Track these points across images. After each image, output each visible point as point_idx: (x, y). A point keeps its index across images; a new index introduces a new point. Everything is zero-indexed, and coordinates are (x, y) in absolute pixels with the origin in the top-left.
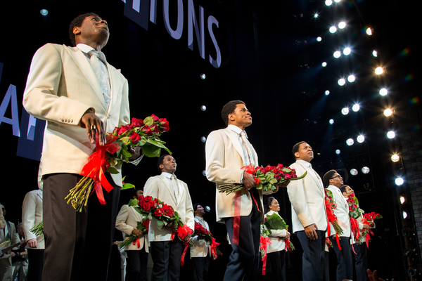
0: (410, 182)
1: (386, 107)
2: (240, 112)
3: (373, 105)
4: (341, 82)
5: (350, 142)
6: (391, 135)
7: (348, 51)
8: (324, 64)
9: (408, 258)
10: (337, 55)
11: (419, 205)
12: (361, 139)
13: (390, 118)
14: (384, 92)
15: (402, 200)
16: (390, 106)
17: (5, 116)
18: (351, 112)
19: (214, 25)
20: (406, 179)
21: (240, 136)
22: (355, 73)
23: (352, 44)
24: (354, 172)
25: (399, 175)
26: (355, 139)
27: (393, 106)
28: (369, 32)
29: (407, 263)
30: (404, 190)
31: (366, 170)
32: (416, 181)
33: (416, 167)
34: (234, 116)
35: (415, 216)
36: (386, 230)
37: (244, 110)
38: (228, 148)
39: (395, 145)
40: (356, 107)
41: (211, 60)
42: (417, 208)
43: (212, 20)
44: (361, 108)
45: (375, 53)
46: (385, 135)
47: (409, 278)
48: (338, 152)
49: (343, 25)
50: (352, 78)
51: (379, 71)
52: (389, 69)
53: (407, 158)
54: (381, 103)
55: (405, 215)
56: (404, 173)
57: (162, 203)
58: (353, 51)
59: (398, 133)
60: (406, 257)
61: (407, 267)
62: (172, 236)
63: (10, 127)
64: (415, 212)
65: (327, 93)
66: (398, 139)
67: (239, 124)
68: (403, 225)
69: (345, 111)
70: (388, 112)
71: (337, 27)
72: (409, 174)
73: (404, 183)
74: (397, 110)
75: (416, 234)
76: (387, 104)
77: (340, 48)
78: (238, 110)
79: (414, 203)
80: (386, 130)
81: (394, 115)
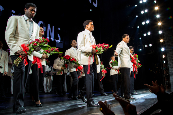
0: (167, 50)
1: (159, 22)
3: (154, 21)
4: (142, 12)
5: (145, 35)
7: (145, 1)
8: (136, 6)
9: (165, 78)
11: (170, 58)
12: (149, 34)
13: (160, 26)
14: (158, 16)
15: (164, 56)
16: (160, 22)
18: (146, 23)
20: (165, 49)
21: (90, 34)
22: (147, 9)
24: (146, 46)
25: (163, 47)
26: (147, 34)
27: (161, 22)
29: (164, 79)
30: (164, 53)
31: (150, 45)
32: (169, 50)
33: (169, 44)
34: (88, 26)
35: (168, 62)
36: (157, 67)
39: (162, 36)
40: (148, 22)
41: (94, 4)
42: (169, 59)
45: (155, 2)
46: (158, 32)
47: (165, 85)
48: (140, 38)
50: (146, 11)
51: (157, 8)
53: (166, 41)
54: (157, 20)
55: (164, 62)
56: (165, 47)
57: (72, 58)
59: (163, 32)
60: (164, 77)
61: (165, 81)
64: (168, 61)
65: (137, 16)
66: (163, 34)
68: (164, 66)
69: (143, 23)
70: (160, 24)
72: (167, 47)
73: (165, 50)
74: (163, 23)
75: (168, 69)
76: (159, 21)
79: (168, 57)
80: (159, 31)
81: (162, 25)
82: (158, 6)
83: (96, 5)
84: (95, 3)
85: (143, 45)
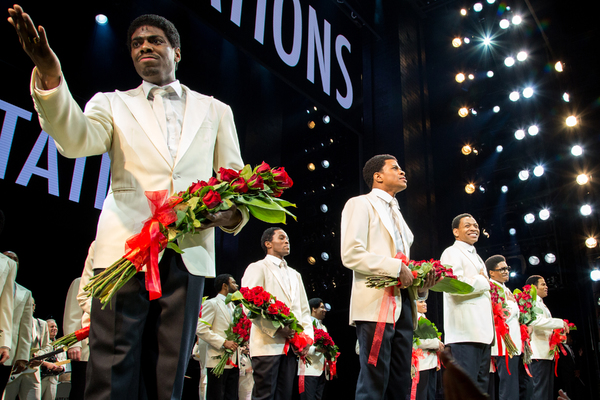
1: (580, 172)
2: (391, 171)
3: (562, 169)
4: (519, 135)
5: (529, 218)
6: (586, 210)
7: (529, 92)
8: (496, 109)
10: (514, 96)
12: (545, 214)
13: (585, 186)
14: (577, 151)
16: (585, 171)
17: (39, 165)
19: (344, 49)
21: (390, 205)
22: (538, 123)
23: (535, 82)
24: (534, 260)
25: (595, 266)
27: (589, 170)
28: (559, 67)
31: (550, 258)
34: (382, 176)
37: (396, 168)
38: (375, 222)
39: (591, 225)
40: (539, 171)
41: (339, 97)
43: (342, 41)
44: (545, 172)
45: (566, 97)
46: (578, 211)
48: (512, 231)
49: (523, 56)
50: (534, 130)
51: (572, 121)
52: (585, 119)
54: (573, 166)
57: (275, 298)
58: (536, 92)
59: (595, 208)
62: (285, 349)
63: (44, 181)
65: (500, 149)
66: (595, 215)
67: (389, 188)
69: (524, 175)
70: (583, 179)
71: (515, 58)
74: (594, 176)
76: (582, 168)
77: (518, 87)
78: (387, 168)
80: (579, 204)
81: (591, 183)
82: (578, 113)
83: (346, 102)
84: (344, 94)
85: (521, 257)
